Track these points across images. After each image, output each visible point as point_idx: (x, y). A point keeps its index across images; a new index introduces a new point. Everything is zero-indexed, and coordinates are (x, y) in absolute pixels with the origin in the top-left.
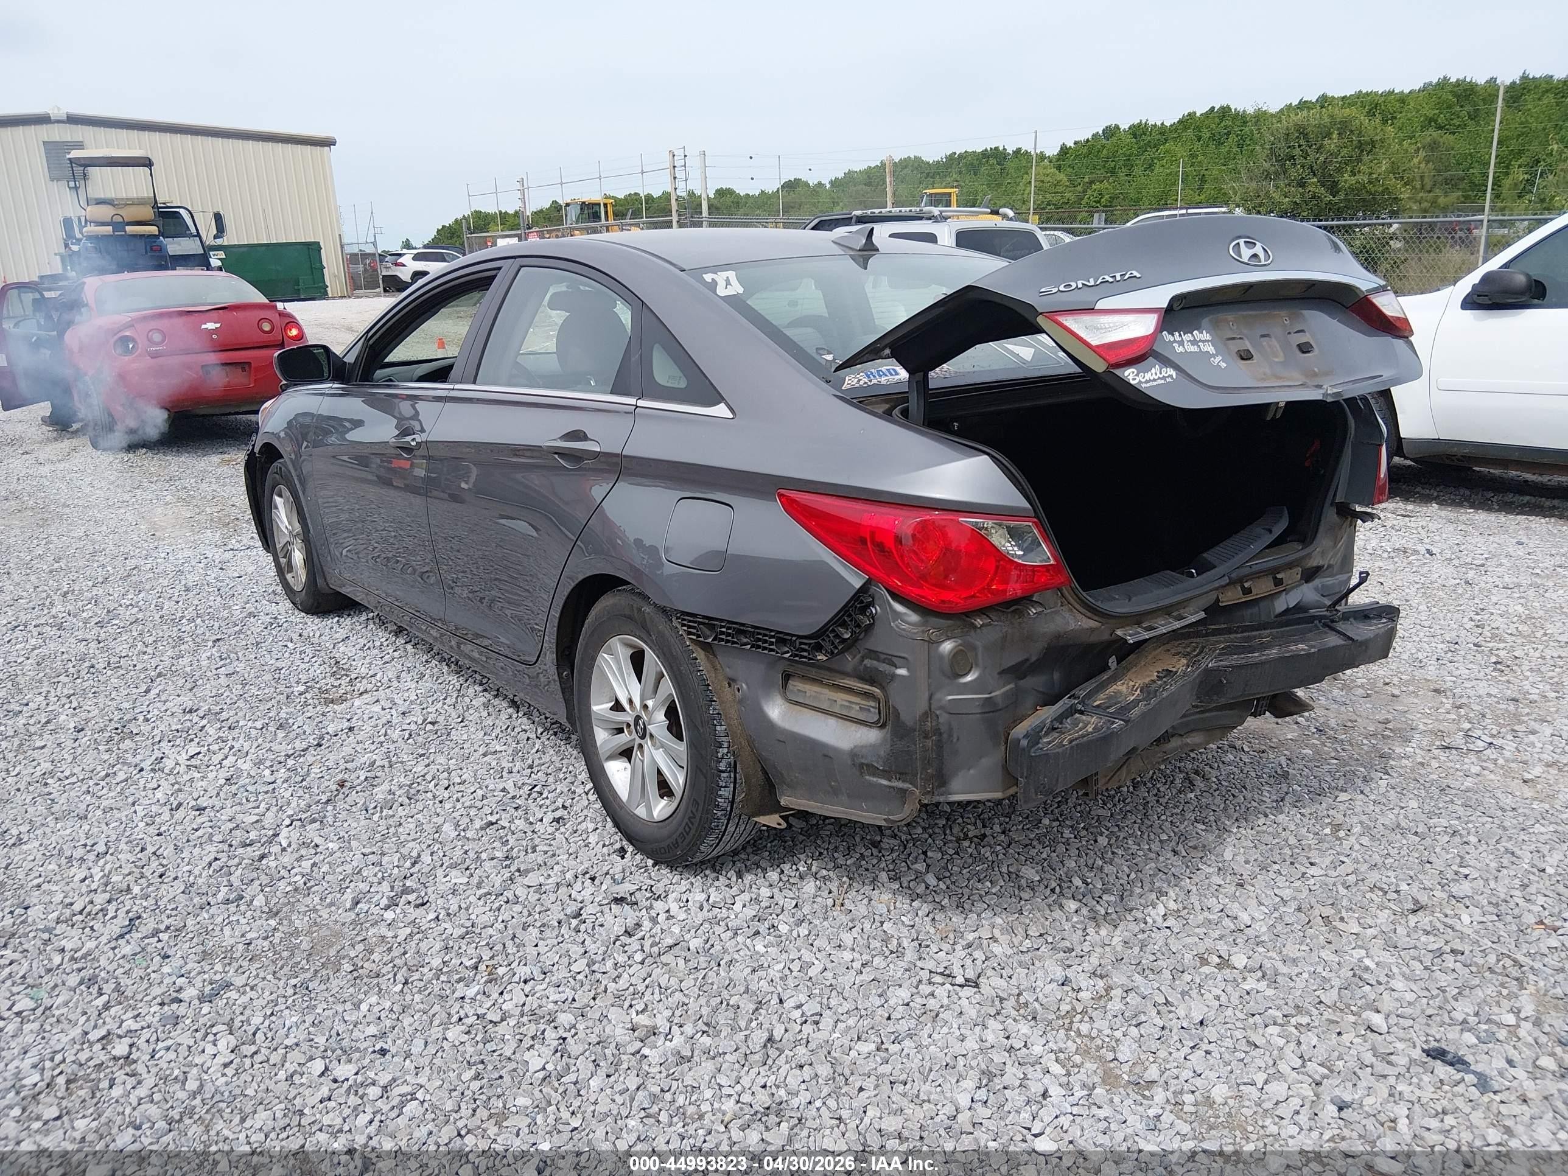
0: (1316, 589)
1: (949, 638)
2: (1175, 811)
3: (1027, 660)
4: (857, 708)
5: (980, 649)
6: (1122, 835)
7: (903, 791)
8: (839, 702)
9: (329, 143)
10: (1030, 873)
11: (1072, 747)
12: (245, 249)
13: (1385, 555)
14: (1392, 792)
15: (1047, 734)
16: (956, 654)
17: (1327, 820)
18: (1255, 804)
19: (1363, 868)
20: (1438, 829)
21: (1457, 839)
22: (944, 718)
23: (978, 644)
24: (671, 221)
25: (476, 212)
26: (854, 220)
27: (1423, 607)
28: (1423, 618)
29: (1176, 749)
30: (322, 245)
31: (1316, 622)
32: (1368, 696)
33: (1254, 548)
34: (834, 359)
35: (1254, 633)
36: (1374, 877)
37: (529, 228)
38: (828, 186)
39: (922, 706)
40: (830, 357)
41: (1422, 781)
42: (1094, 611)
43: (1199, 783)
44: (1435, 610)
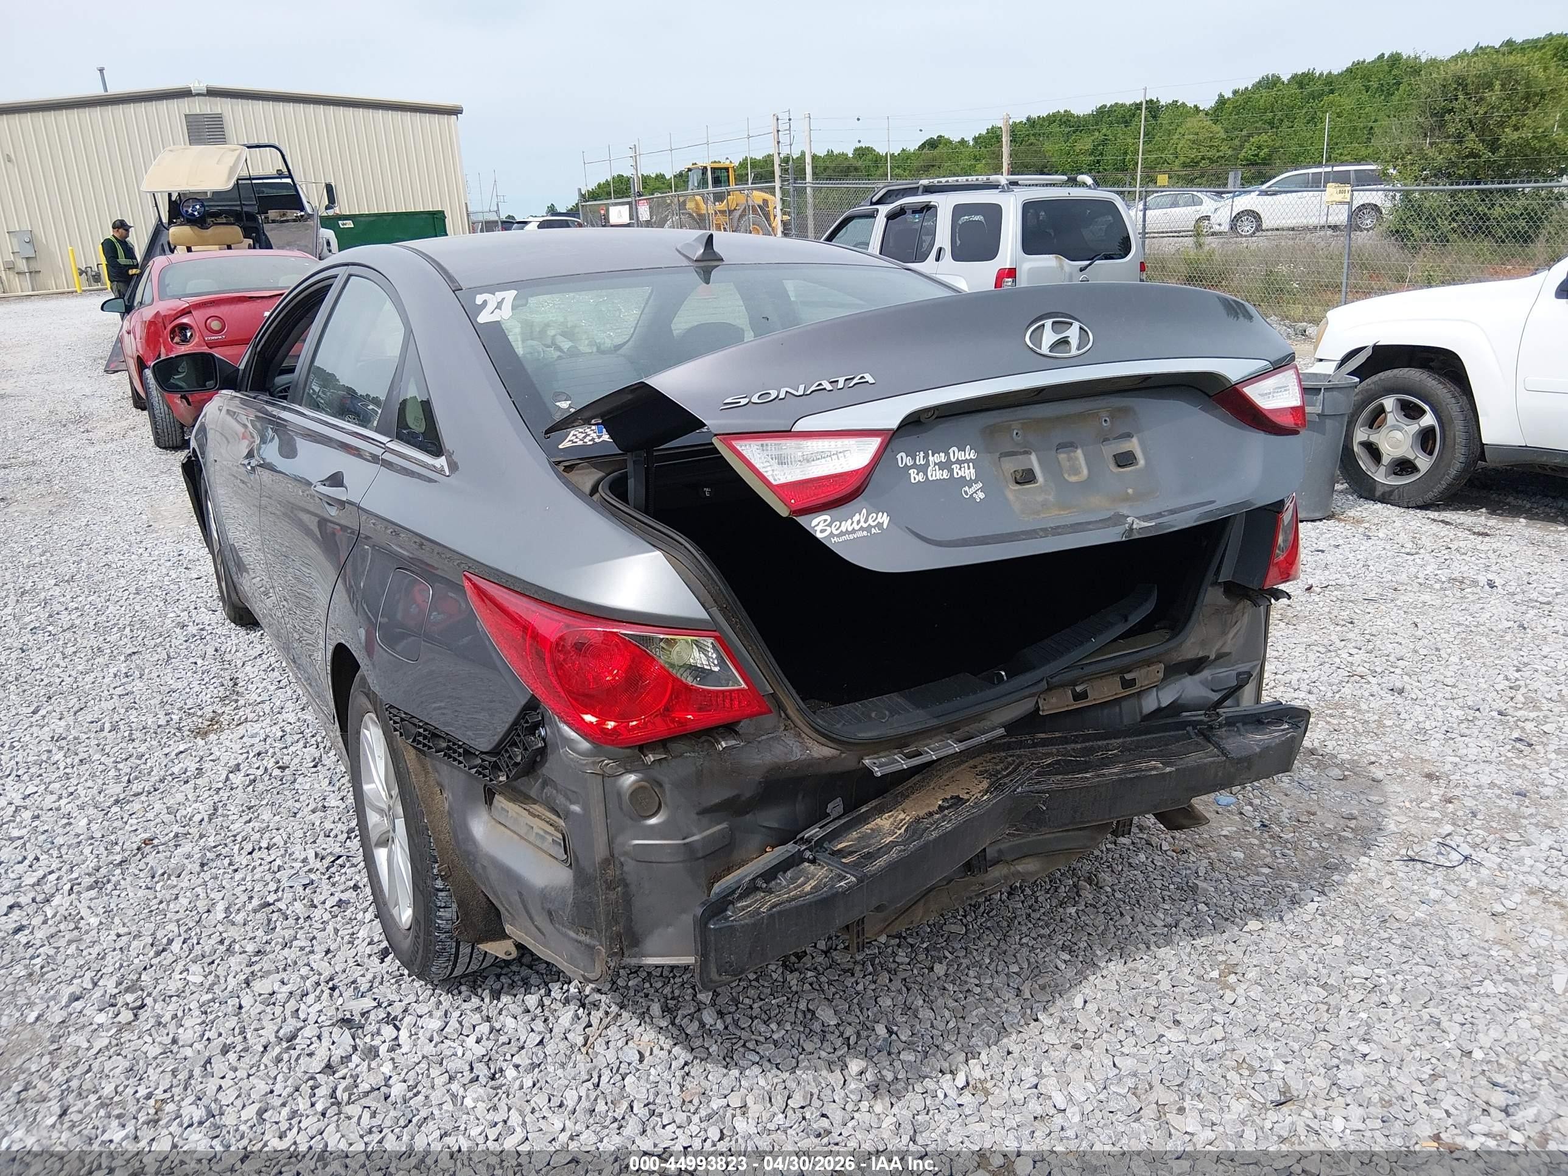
0: (1204, 683)
1: (629, 772)
2: (1042, 932)
3: (738, 796)
4: (550, 839)
5: (667, 787)
6: (965, 962)
7: (590, 948)
8: (536, 830)
9: (455, 111)
10: (827, 1015)
11: (772, 915)
12: (372, 219)
13: (1437, 586)
14: (1320, 919)
15: (741, 897)
16: (637, 792)
17: (1221, 958)
18: (1141, 928)
19: (1238, 1033)
20: (1355, 980)
21: (1375, 998)
22: (630, 866)
23: (665, 780)
24: (774, 188)
25: (619, 176)
26: (921, 189)
27: (1454, 659)
28: (1449, 674)
29: (997, 880)
30: (448, 214)
31: (1189, 728)
32: (1345, 778)
33: (1095, 642)
34: (570, 407)
35: (1100, 743)
36: (1247, 1047)
37: (640, 195)
38: (971, 143)
39: (600, 851)
40: (564, 405)
41: (1362, 907)
42: (829, 737)
43: (1088, 894)
44: (1468, 663)
